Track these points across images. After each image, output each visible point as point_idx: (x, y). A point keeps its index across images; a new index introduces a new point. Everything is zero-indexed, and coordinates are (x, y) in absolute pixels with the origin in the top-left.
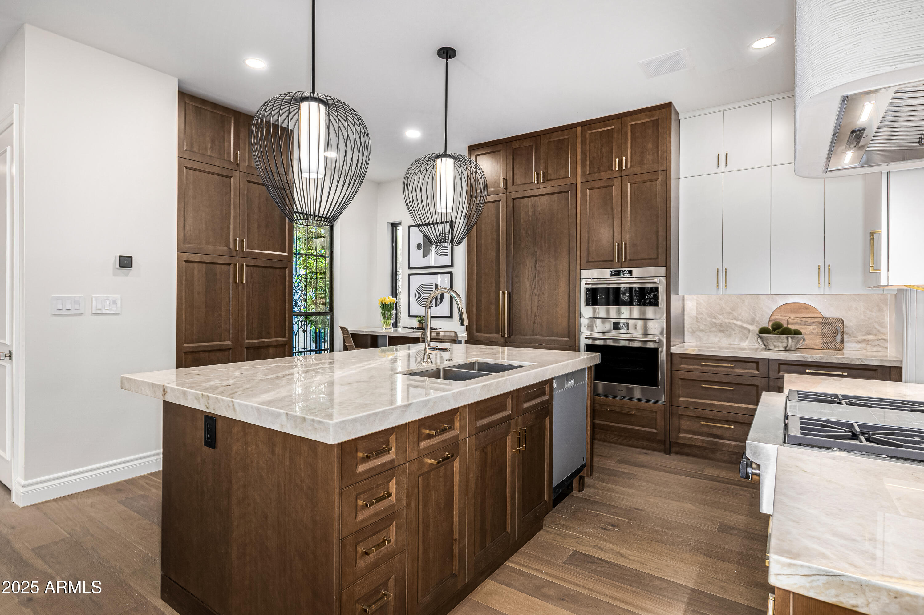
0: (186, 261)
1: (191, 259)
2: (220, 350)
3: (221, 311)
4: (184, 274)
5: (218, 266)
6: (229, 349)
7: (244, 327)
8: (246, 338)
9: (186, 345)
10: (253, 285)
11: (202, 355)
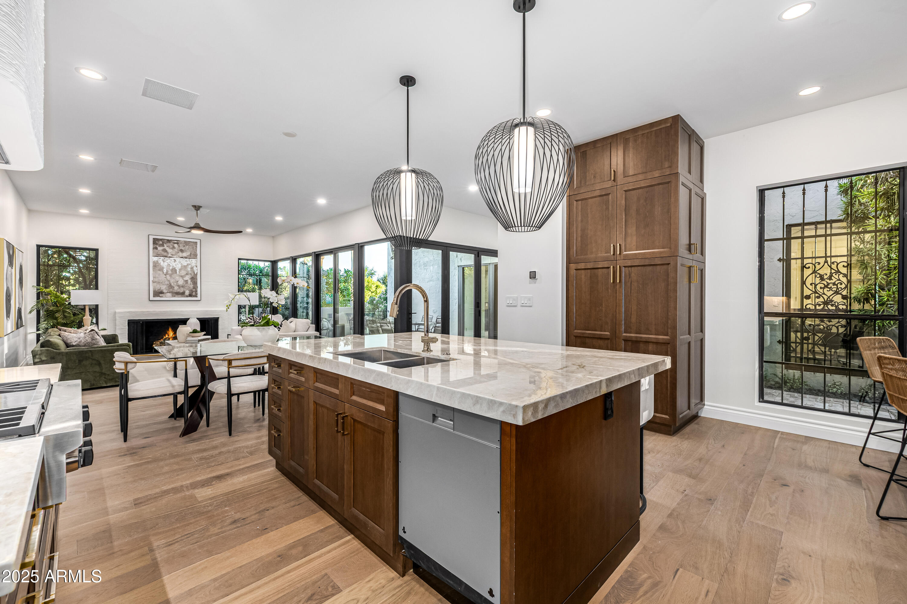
0: (576, 270)
1: (579, 268)
2: (600, 338)
3: (602, 307)
4: (575, 278)
5: (600, 270)
6: (608, 339)
7: (622, 321)
8: (623, 331)
9: (576, 331)
10: (631, 283)
11: (587, 340)
